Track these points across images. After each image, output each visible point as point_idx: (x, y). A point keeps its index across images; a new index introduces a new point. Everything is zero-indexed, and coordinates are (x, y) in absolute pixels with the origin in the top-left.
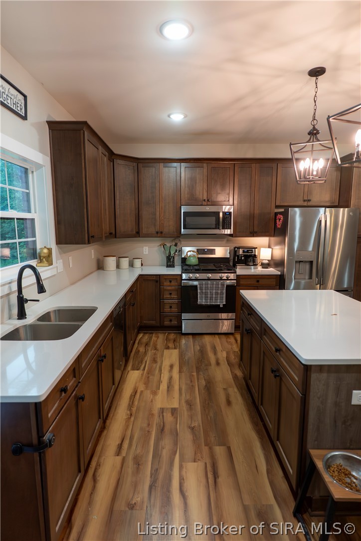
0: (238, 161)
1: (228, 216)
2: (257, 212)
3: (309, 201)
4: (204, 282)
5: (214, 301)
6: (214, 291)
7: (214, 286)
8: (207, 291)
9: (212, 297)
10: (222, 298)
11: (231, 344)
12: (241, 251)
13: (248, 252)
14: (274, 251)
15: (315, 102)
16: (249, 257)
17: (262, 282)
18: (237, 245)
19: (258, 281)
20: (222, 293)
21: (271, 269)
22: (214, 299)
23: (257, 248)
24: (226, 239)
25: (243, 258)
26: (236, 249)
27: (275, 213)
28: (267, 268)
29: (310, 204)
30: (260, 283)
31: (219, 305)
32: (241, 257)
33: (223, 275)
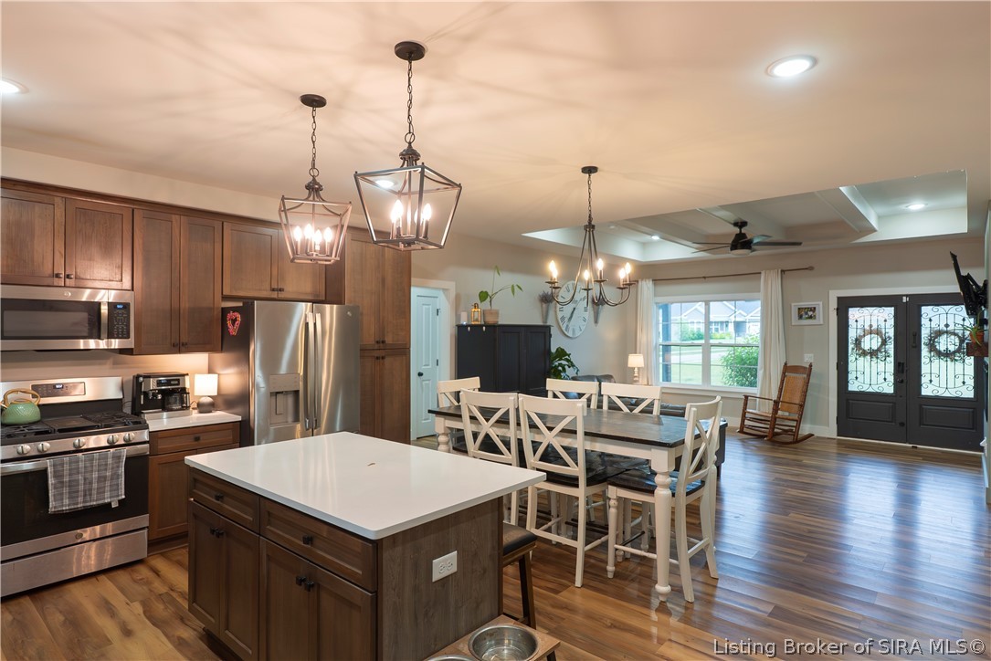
0: (140, 205)
1: (120, 312)
2: (185, 305)
3: (281, 290)
4: (66, 458)
5: (95, 497)
6: (95, 475)
7: (95, 463)
8: (75, 477)
9: (90, 490)
10: (115, 488)
11: (148, 583)
12: (153, 384)
13: (168, 383)
14: (223, 378)
15: (313, 142)
16: (172, 394)
17: (205, 439)
18: (141, 372)
19: (197, 439)
20: (115, 476)
21: (219, 413)
22: (94, 492)
23: (187, 374)
24: (111, 360)
25: (160, 397)
26: (141, 379)
27: (223, 309)
28: (210, 412)
29: (282, 295)
30: (201, 441)
31: (110, 504)
32: (154, 395)
33: (116, 435)
